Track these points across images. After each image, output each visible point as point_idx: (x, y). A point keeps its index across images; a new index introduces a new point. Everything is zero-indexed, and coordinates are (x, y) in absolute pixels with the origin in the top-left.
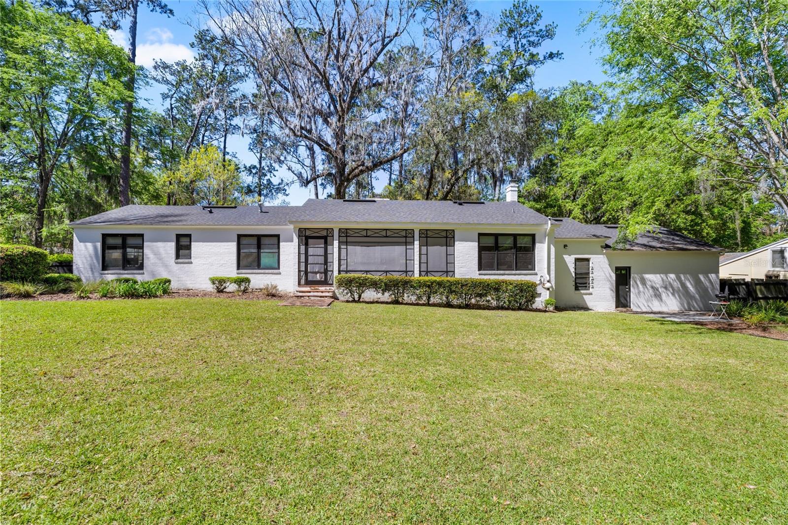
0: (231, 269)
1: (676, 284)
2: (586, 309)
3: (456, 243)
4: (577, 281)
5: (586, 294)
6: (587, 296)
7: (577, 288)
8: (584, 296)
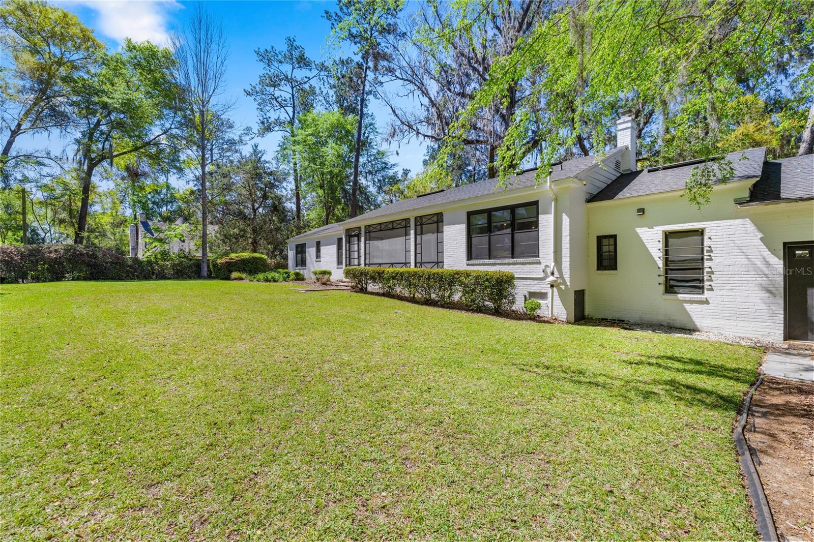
0: (335, 265)
2: (689, 329)
3: (445, 227)
4: (669, 276)
5: (692, 302)
6: (695, 306)
7: (670, 289)
8: (688, 306)
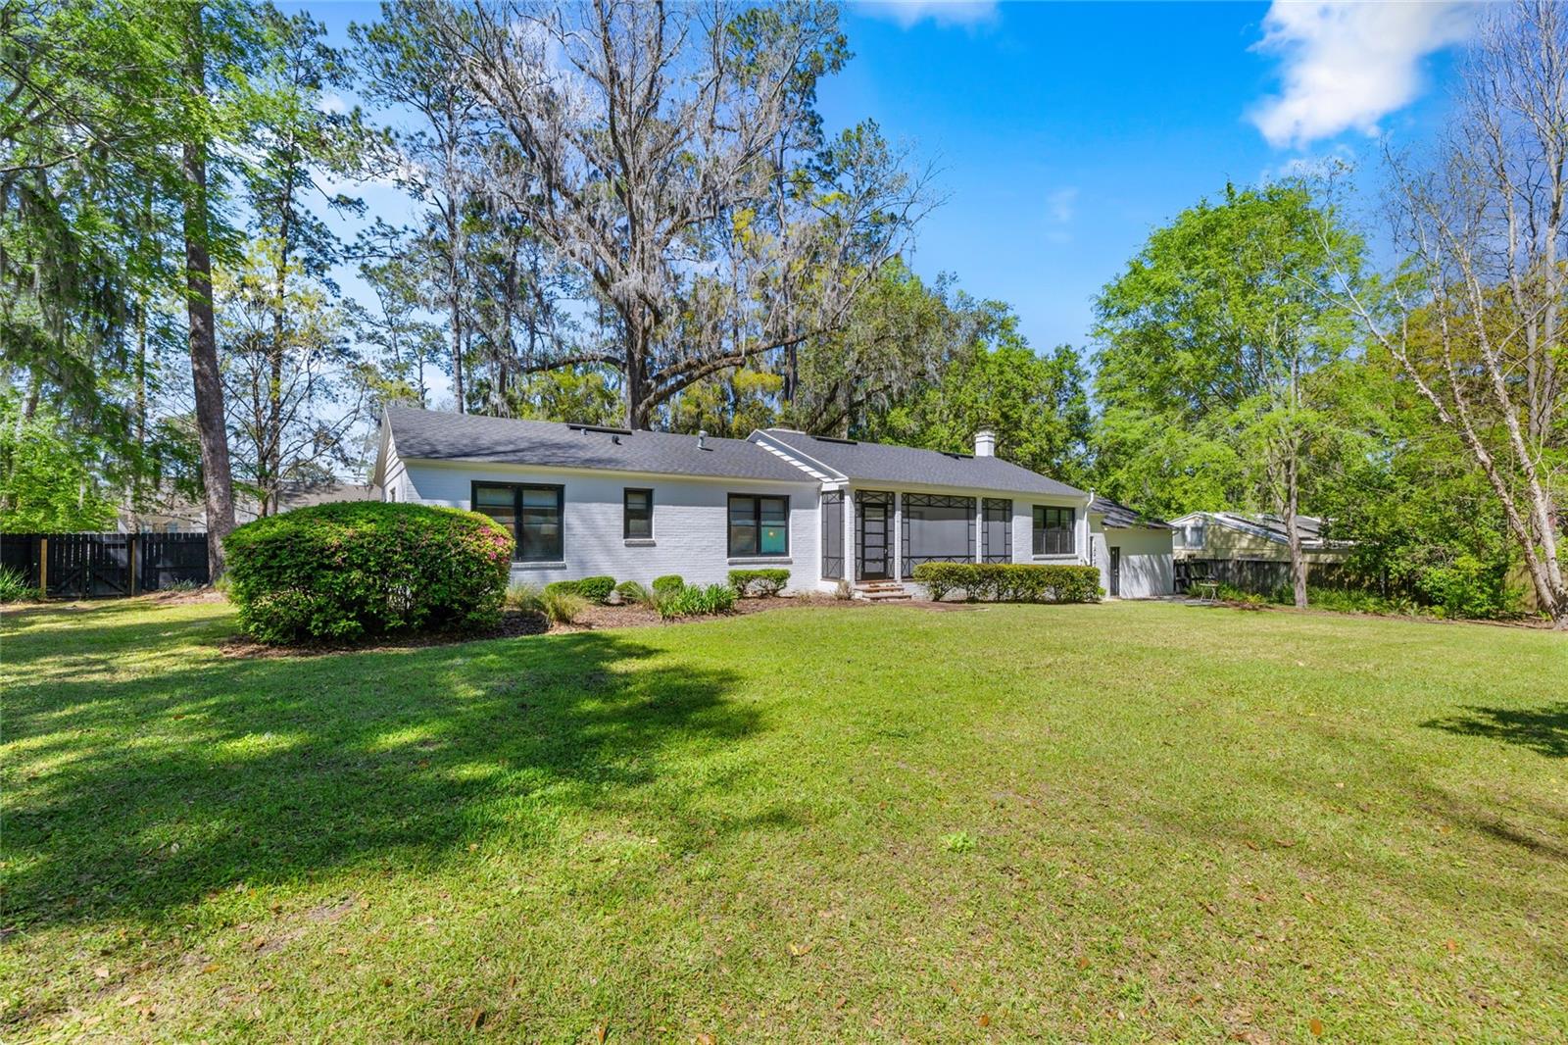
0: (719, 556)
1: (1148, 565)
3: (1014, 518)
